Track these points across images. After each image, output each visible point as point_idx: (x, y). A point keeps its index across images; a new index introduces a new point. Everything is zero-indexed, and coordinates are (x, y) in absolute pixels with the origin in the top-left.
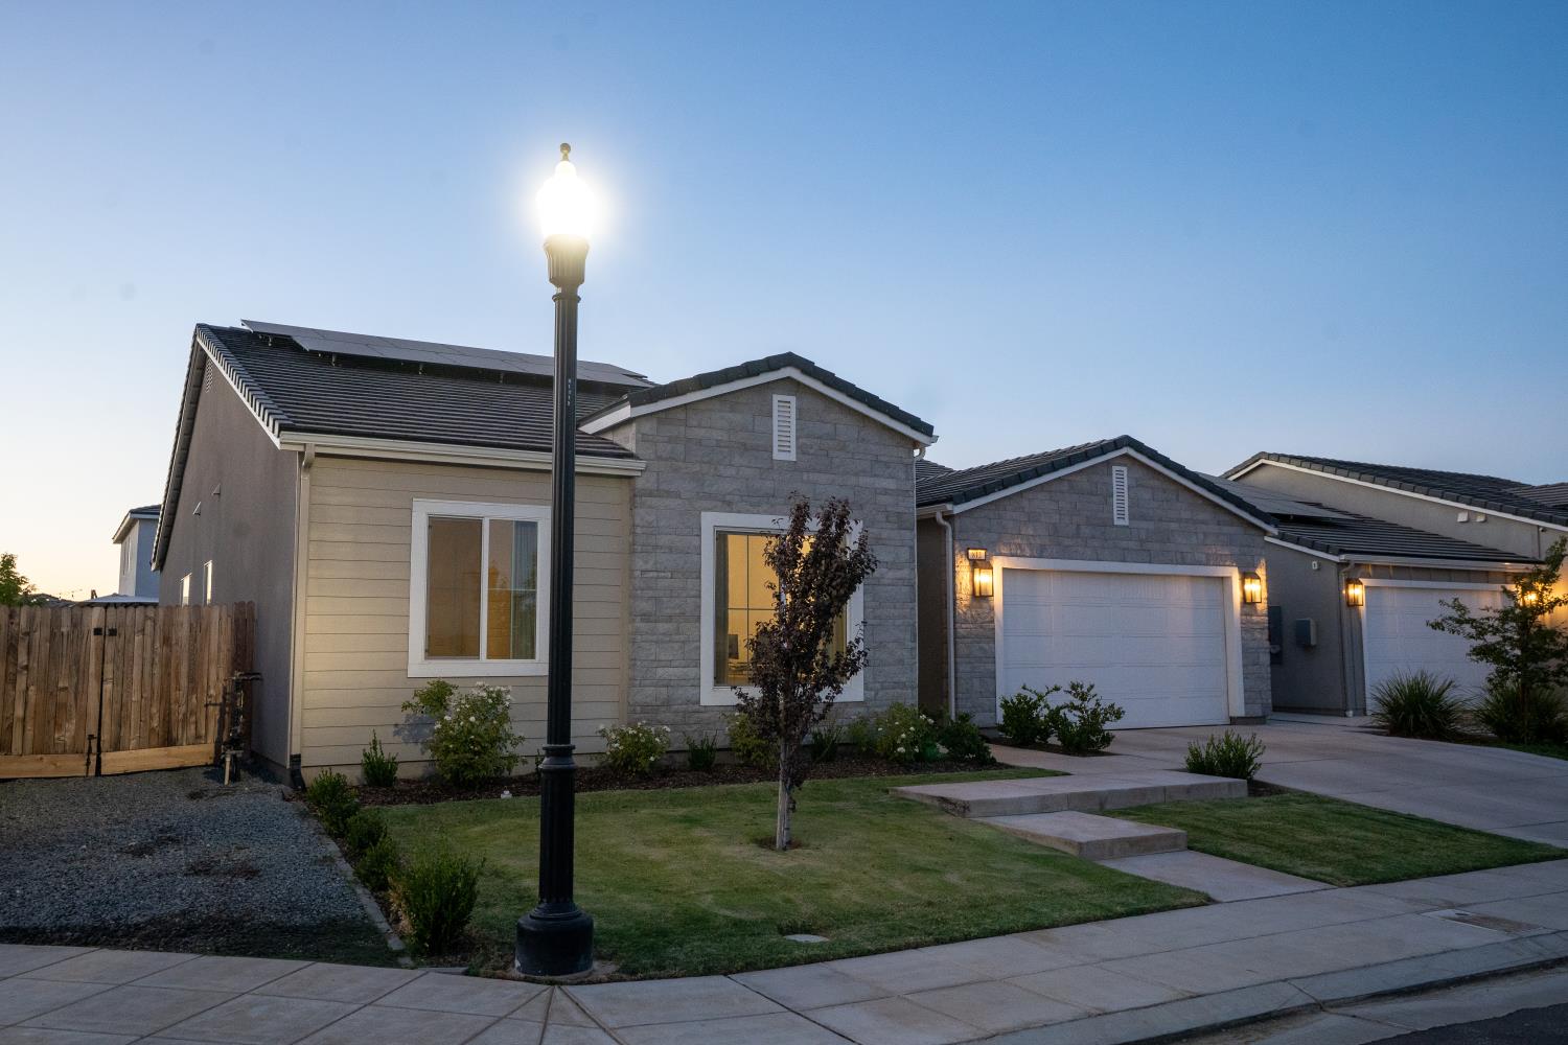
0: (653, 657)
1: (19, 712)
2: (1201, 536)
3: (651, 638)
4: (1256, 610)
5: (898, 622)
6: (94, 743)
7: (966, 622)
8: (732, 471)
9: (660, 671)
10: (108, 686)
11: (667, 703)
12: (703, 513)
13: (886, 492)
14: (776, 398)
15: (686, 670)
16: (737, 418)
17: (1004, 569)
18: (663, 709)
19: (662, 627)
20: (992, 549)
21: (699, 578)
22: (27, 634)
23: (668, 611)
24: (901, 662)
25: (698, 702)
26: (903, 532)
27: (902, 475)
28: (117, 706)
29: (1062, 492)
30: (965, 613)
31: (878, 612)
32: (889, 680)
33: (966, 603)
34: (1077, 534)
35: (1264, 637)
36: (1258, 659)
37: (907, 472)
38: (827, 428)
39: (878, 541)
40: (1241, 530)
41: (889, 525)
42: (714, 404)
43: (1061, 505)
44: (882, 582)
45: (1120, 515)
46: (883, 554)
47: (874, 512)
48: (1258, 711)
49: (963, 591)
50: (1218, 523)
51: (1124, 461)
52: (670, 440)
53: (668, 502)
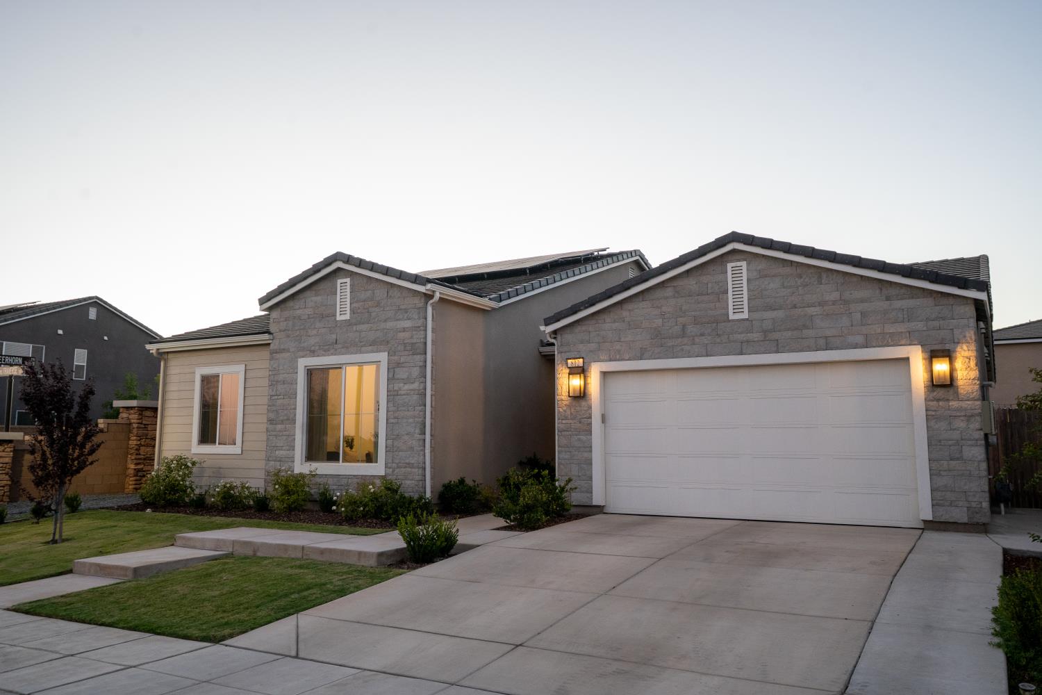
2: (857, 317)
4: (955, 392)
5: (411, 420)
7: (568, 418)
8: (314, 332)
9: (277, 452)
12: (299, 360)
14: (337, 281)
15: (288, 452)
16: (319, 299)
17: (601, 372)
19: (279, 427)
20: (591, 356)
21: (296, 397)
23: (281, 418)
24: (412, 448)
25: (293, 471)
26: (414, 357)
30: (565, 411)
32: (403, 462)
33: (567, 403)
34: (683, 334)
35: (971, 426)
36: (961, 451)
37: (419, 313)
38: (369, 293)
39: (399, 365)
40: (929, 301)
41: (406, 353)
42: (308, 293)
43: (664, 309)
44: (399, 392)
45: (738, 310)
46: (402, 373)
47: (396, 346)
48: (960, 515)
49: (563, 393)
50: (888, 299)
51: (738, 257)
52: (286, 319)
53: (282, 355)
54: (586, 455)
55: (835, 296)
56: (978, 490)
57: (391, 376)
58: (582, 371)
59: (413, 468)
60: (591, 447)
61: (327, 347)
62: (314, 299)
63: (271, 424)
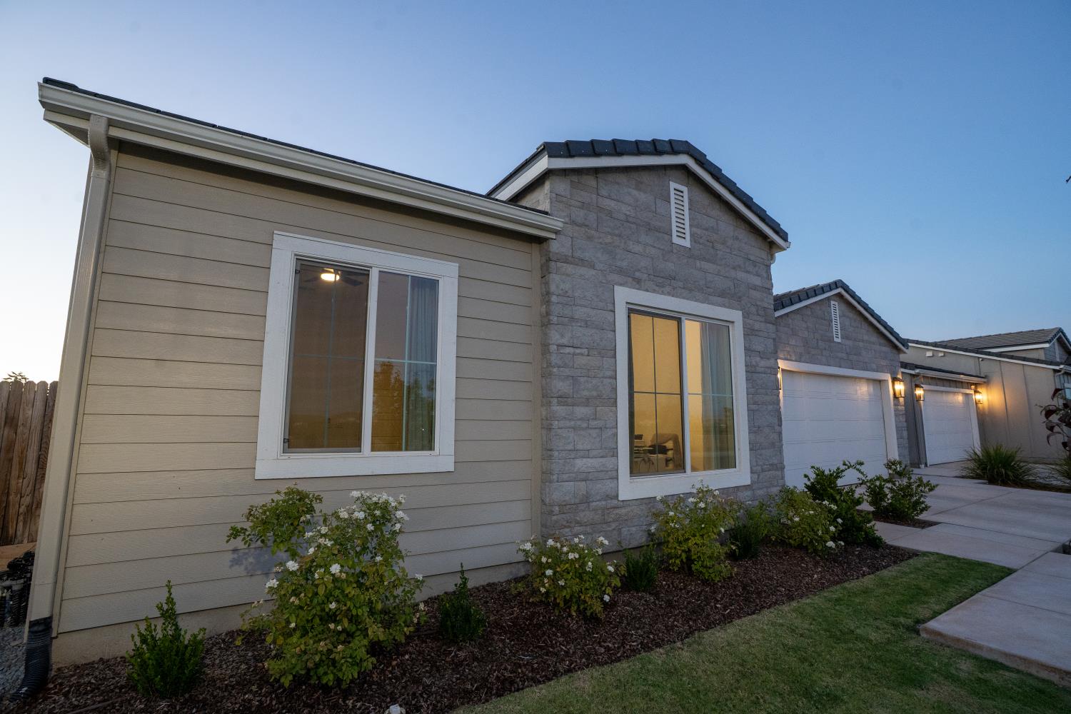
0: (570, 447)
2: (873, 353)
3: (568, 424)
4: (899, 402)
5: (771, 408)
8: (638, 248)
9: (578, 463)
11: (586, 500)
12: (616, 287)
13: (755, 287)
14: (673, 183)
15: (604, 460)
16: (642, 196)
18: (582, 507)
19: (581, 411)
21: (615, 356)
23: (586, 393)
24: (774, 444)
25: (617, 496)
26: (768, 325)
29: (808, 316)
31: (756, 399)
32: (767, 462)
34: (817, 346)
35: (904, 420)
37: (767, 271)
39: (753, 332)
41: (759, 318)
42: (622, 178)
44: (757, 370)
45: (837, 335)
46: (757, 344)
47: (749, 305)
51: (837, 298)
52: (583, 206)
53: (583, 271)
55: (866, 337)
57: (747, 344)
59: (777, 470)
61: (661, 280)
62: (634, 192)
63: (559, 404)
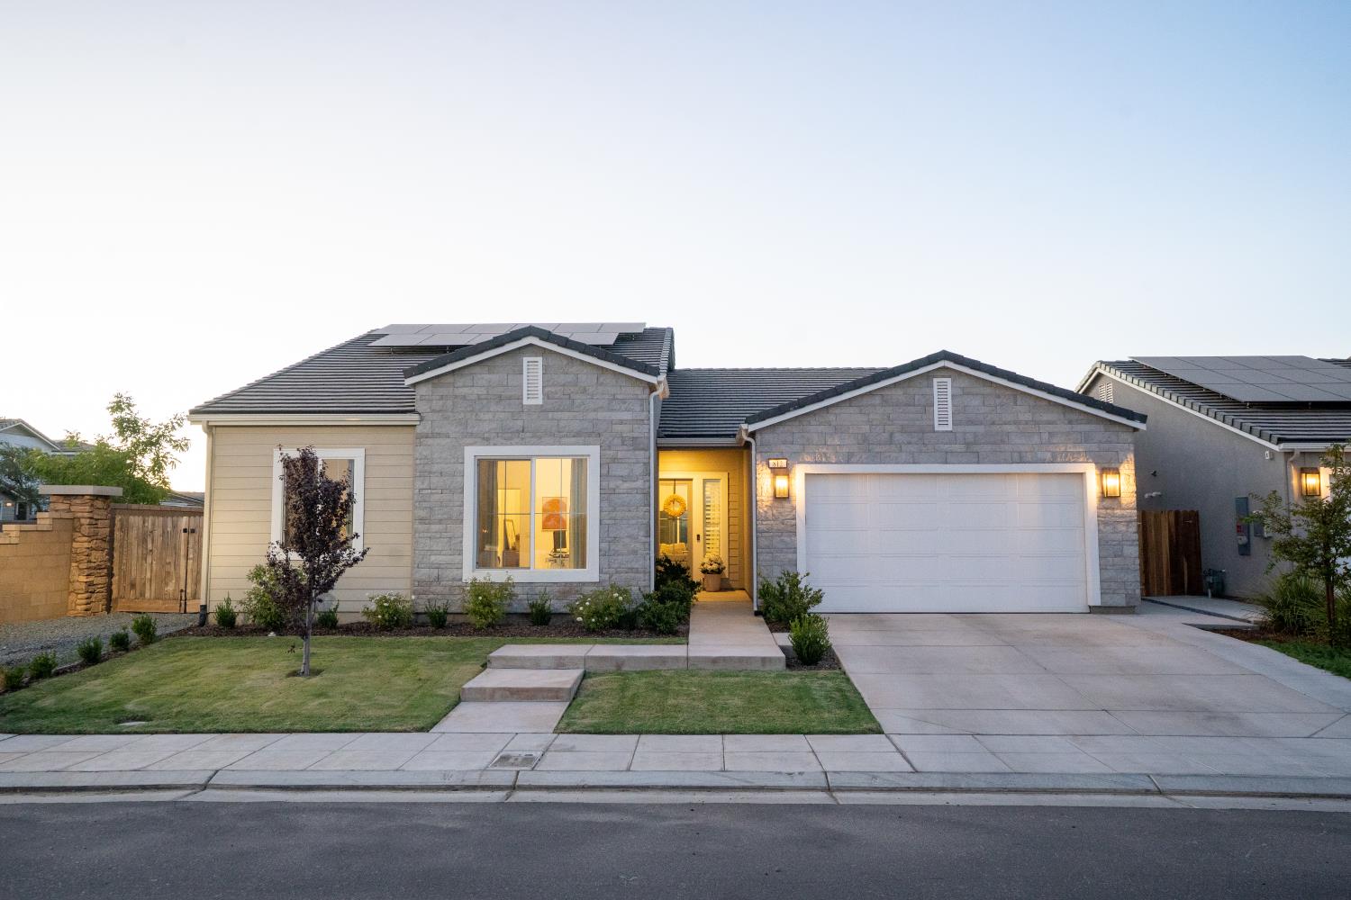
0: (427, 548)
1: (148, 575)
2: (1046, 436)
3: (427, 535)
4: (1120, 503)
5: (634, 522)
6: (183, 594)
7: (767, 519)
8: (489, 416)
9: (433, 558)
10: (190, 562)
11: (438, 580)
12: (466, 447)
13: (621, 422)
14: (526, 360)
15: (452, 557)
16: (494, 378)
17: (806, 474)
18: (435, 584)
19: (435, 527)
20: (795, 458)
21: (462, 492)
22: (152, 532)
23: (439, 517)
24: (635, 552)
25: (461, 580)
26: (637, 452)
27: (638, 408)
28: (195, 574)
29: (874, 406)
30: (765, 512)
31: (614, 514)
32: (623, 566)
33: (768, 504)
34: (891, 441)
35: (1130, 530)
36: (1122, 551)
37: (642, 405)
38: (570, 378)
39: (614, 460)
40: (1101, 427)
41: (625, 447)
42: (477, 369)
43: (871, 416)
44: (617, 491)
45: (943, 422)
46: (619, 470)
47: (611, 439)
48: (1119, 600)
49: (764, 494)
50: (1070, 422)
51: (943, 373)
52: (442, 397)
53: (438, 441)
54: (790, 556)
55: (1028, 417)
56: (1133, 579)
57: (605, 471)
58: (786, 471)
59: (637, 572)
60: (796, 548)
61: (508, 435)
62: (487, 376)
63: (420, 523)
